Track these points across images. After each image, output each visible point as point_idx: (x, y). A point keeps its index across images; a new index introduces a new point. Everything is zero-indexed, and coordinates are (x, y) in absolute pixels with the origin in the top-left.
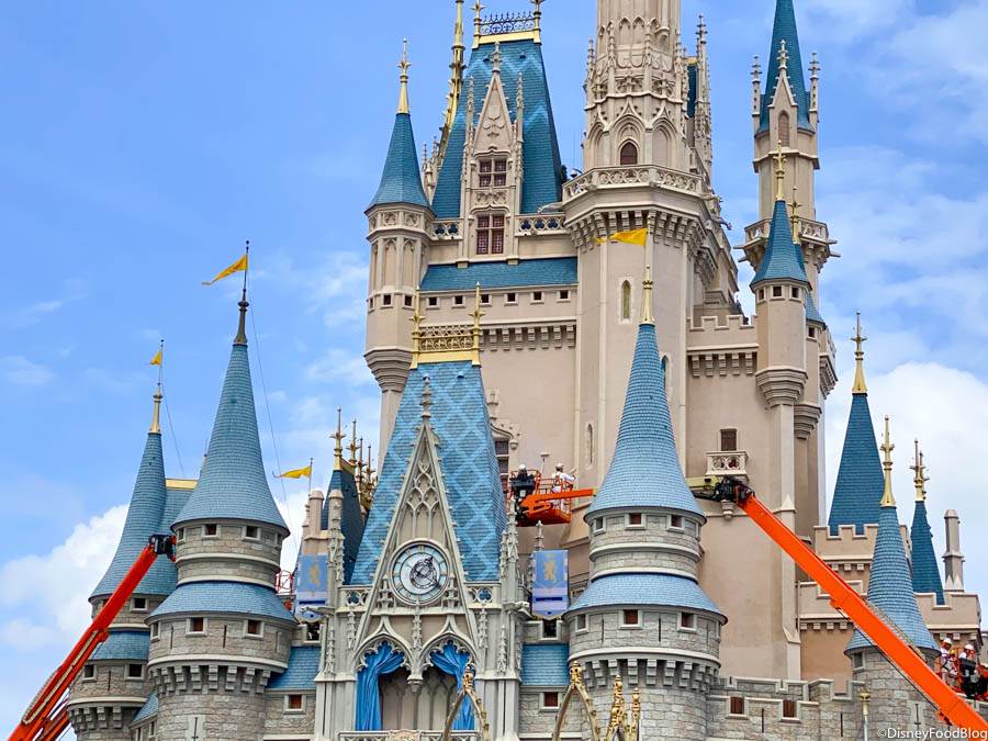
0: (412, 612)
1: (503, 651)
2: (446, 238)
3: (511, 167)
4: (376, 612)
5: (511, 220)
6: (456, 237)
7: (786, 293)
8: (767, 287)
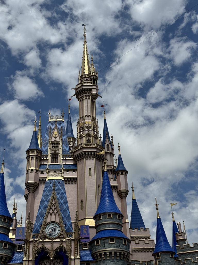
0: (51, 240)
1: (76, 250)
2: (45, 159)
3: (60, 144)
4: (41, 241)
5: (60, 156)
6: (47, 159)
7: (124, 173)
8: (119, 172)
